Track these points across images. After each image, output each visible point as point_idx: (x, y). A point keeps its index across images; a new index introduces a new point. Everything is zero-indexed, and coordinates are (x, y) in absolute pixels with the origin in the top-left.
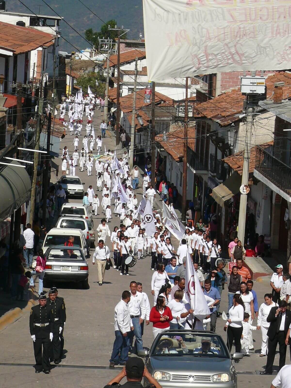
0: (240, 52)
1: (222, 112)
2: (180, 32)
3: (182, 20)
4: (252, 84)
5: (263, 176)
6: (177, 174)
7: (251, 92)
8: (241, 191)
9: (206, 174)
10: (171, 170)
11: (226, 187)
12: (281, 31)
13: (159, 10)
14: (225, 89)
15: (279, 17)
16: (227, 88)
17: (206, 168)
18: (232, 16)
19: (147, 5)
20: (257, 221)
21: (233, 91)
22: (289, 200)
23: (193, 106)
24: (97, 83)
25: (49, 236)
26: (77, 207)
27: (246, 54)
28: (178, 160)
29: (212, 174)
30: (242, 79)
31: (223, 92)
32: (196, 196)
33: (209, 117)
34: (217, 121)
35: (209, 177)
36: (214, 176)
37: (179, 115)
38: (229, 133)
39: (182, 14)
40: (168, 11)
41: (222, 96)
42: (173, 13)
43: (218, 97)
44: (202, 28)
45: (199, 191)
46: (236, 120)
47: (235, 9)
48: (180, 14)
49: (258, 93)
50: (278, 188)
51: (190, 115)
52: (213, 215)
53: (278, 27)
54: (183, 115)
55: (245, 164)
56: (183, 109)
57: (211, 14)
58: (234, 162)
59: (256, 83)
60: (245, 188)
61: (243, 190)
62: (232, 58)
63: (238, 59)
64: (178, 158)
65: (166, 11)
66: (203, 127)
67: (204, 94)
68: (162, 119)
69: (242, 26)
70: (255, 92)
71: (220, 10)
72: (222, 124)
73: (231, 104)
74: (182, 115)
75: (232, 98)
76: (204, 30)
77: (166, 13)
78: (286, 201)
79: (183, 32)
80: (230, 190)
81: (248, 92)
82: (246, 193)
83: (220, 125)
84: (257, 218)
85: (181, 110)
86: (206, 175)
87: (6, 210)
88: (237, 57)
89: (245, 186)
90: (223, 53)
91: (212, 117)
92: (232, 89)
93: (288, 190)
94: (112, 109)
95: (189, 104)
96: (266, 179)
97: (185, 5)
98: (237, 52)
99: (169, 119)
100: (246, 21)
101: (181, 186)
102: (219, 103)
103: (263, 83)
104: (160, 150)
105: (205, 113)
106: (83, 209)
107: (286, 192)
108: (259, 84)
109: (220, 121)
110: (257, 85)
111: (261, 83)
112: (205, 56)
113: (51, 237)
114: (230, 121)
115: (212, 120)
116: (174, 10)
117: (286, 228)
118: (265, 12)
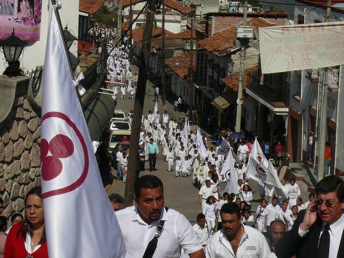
0: (309, 58)
1: (219, 47)
2: (278, 48)
3: (279, 41)
4: (244, 32)
5: (253, 93)
6: (181, 88)
7: (244, 37)
8: (238, 103)
9: (204, 88)
10: (176, 84)
11: (223, 99)
12: (330, 46)
13: (267, 37)
14: (218, 30)
15: (329, 39)
16: (220, 30)
17: (205, 84)
18: (304, 39)
19: (261, 34)
20: (246, 122)
21: (223, 31)
22: (274, 110)
23: (196, 42)
24: (113, 20)
25: (113, 135)
26: (119, 113)
27: (312, 59)
28: (184, 78)
29: (210, 88)
30: (238, 28)
31: (216, 32)
32: (197, 103)
33: (210, 50)
34: (215, 54)
35: (207, 91)
36: (212, 90)
37: (186, 48)
38: (229, 64)
39: (279, 39)
40: (272, 37)
41: (216, 35)
42: (275, 38)
43: (213, 36)
44: (289, 46)
45: (200, 100)
46: (229, 53)
47: (306, 36)
48: (278, 39)
49: (248, 38)
50: (264, 101)
51: (194, 48)
52: (211, 117)
53: (328, 44)
54: (190, 48)
55: (240, 85)
56: (189, 44)
57: (294, 38)
58: (229, 82)
59: (247, 31)
60: (240, 100)
61: (239, 102)
62: (306, 61)
63: (309, 62)
64: (183, 76)
65: (270, 37)
66: (202, 56)
67: (202, 33)
68: (169, 48)
69: (310, 44)
70: (246, 37)
71: (298, 36)
72: (219, 55)
73: (223, 41)
74: (188, 48)
75: (223, 36)
76: (291, 47)
77: (271, 38)
78: (269, 108)
79: (279, 48)
80: (227, 100)
81: (242, 36)
82: (241, 104)
83: (218, 56)
84: (246, 119)
85: (188, 45)
86: (206, 89)
87: (105, 123)
88: (308, 61)
89: (240, 99)
90: (301, 59)
91: (211, 51)
92: (222, 30)
93: (272, 103)
94: (124, 38)
95: (193, 40)
96: (255, 95)
97: (280, 34)
98: (308, 58)
99: (173, 48)
100: (312, 41)
101: (184, 95)
102: (215, 40)
103: (252, 31)
104: (167, 70)
105: (206, 47)
106: (123, 114)
107: (271, 105)
108: (249, 31)
109: (218, 53)
110: (247, 32)
111: (250, 31)
112: (292, 60)
113: (115, 136)
114: (224, 54)
115: (211, 52)
116: (275, 37)
117: (269, 127)
118: (321, 37)
